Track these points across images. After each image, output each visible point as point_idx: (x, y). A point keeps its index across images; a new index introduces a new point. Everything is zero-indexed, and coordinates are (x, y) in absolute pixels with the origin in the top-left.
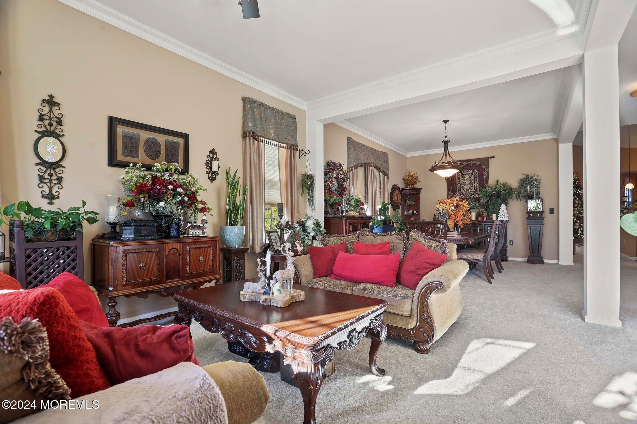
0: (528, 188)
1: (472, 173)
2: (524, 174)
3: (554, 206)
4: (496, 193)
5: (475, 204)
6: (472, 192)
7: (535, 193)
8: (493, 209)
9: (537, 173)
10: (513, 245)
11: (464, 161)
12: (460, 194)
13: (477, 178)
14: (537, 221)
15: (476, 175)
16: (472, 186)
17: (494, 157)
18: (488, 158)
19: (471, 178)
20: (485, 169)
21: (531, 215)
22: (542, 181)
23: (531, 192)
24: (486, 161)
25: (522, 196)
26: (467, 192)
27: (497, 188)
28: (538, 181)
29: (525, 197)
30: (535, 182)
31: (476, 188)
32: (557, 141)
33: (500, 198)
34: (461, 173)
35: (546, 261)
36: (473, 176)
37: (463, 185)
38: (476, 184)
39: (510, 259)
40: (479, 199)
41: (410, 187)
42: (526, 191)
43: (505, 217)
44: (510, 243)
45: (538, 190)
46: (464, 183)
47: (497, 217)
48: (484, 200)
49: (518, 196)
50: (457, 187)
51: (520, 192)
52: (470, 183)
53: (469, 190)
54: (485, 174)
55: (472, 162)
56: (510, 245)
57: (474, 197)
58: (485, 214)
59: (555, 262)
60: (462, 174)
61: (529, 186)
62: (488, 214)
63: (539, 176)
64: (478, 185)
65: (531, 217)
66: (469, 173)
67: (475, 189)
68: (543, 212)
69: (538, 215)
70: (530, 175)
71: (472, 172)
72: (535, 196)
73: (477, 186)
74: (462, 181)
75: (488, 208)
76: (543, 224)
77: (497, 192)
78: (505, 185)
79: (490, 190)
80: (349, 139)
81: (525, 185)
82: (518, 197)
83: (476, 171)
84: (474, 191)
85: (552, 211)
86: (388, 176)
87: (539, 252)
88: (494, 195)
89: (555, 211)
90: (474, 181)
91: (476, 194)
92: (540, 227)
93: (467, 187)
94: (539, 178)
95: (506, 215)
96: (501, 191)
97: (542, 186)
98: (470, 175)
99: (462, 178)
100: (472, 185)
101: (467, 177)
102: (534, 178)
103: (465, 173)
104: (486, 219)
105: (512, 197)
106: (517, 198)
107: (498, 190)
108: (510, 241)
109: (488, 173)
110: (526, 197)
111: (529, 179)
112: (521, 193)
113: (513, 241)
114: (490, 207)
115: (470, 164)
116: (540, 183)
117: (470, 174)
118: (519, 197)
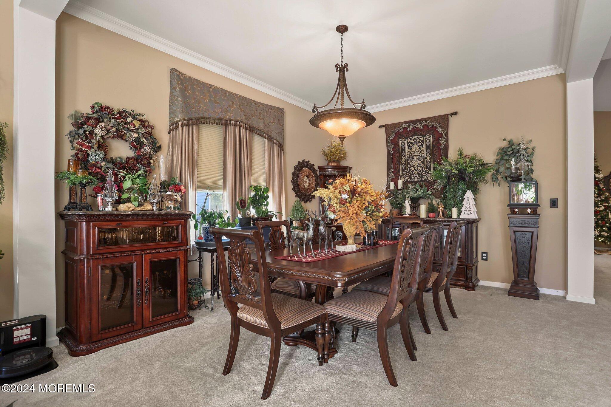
0: (513, 162)
1: (423, 141)
2: (504, 140)
3: (558, 195)
4: (457, 172)
5: (426, 191)
6: (423, 171)
7: (523, 172)
8: (453, 200)
9: (527, 138)
10: (486, 260)
11: (410, 122)
12: (404, 174)
13: (430, 150)
14: (526, 220)
15: (428, 144)
16: (423, 162)
17: (456, 113)
18: (448, 115)
19: (422, 149)
20: (442, 134)
21: (517, 210)
22: (536, 151)
23: (517, 169)
24: (444, 120)
25: (502, 178)
26: (416, 172)
27: (459, 163)
28: (530, 151)
29: (507, 179)
30: (523, 152)
31: (428, 165)
32: (563, 78)
33: (464, 180)
34: (406, 142)
35: (543, 291)
36: (424, 146)
37: (409, 161)
38: (428, 158)
39: (482, 283)
40: (434, 182)
41: (333, 165)
42: (508, 168)
43: (471, 213)
44: (482, 256)
45: (528, 166)
46: (411, 158)
47: (459, 213)
48: (440, 184)
49: (495, 177)
50: (401, 164)
51: (497, 171)
52: (420, 157)
53: (419, 169)
54: (442, 142)
55: (423, 123)
56: (483, 259)
57: (425, 179)
58: (441, 208)
59: (560, 293)
60: (408, 143)
61: (513, 159)
62: (444, 208)
63: (530, 141)
64: (432, 159)
65: (516, 214)
66: (418, 140)
67: (427, 167)
68: (539, 205)
69: (529, 211)
70: (515, 141)
71: (422, 139)
72: (523, 177)
73: (430, 162)
74: (407, 154)
75: (446, 197)
76: (538, 227)
77: (459, 170)
78: (473, 159)
79: (448, 168)
80: (174, 72)
81: (506, 158)
82: (495, 179)
83: (428, 137)
84: (426, 170)
85: (554, 203)
86: (281, 146)
87: (531, 276)
88: (453, 176)
89: (560, 203)
90: (425, 154)
91: (429, 175)
92: (532, 232)
93: (415, 164)
94: (531, 146)
95: (474, 209)
96: (466, 169)
97: (536, 159)
98: (419, 144)
99: (407, 150)
100: (422, 160)
101: (415, 148)
102: (521, 145)
103: (412, 141)
104: (443, 215)
105: (484, 178)
106: (493, 180)
107: (461, 166)
108: (483, 253)
109: (447, 140)
110: (509, 179)
111: (513, 147)
112: (500, 171)
113: (486, 253)
114: (449, 196)
115: (419, 126)
116: (532, 154)
117: (419, 142)
118: (497, 179)
